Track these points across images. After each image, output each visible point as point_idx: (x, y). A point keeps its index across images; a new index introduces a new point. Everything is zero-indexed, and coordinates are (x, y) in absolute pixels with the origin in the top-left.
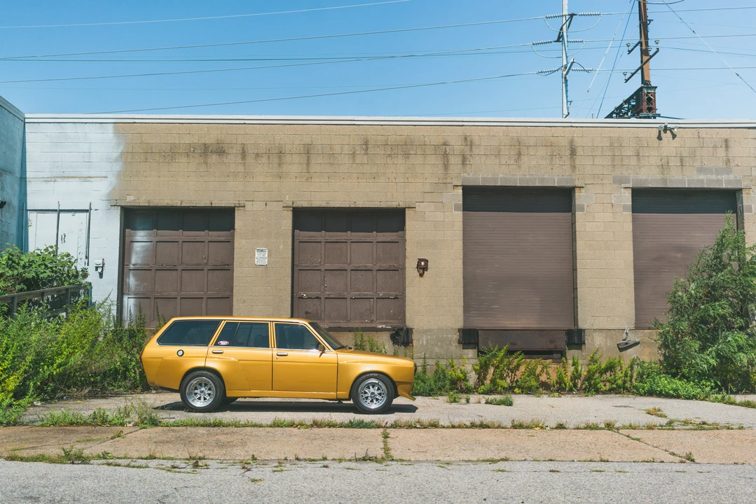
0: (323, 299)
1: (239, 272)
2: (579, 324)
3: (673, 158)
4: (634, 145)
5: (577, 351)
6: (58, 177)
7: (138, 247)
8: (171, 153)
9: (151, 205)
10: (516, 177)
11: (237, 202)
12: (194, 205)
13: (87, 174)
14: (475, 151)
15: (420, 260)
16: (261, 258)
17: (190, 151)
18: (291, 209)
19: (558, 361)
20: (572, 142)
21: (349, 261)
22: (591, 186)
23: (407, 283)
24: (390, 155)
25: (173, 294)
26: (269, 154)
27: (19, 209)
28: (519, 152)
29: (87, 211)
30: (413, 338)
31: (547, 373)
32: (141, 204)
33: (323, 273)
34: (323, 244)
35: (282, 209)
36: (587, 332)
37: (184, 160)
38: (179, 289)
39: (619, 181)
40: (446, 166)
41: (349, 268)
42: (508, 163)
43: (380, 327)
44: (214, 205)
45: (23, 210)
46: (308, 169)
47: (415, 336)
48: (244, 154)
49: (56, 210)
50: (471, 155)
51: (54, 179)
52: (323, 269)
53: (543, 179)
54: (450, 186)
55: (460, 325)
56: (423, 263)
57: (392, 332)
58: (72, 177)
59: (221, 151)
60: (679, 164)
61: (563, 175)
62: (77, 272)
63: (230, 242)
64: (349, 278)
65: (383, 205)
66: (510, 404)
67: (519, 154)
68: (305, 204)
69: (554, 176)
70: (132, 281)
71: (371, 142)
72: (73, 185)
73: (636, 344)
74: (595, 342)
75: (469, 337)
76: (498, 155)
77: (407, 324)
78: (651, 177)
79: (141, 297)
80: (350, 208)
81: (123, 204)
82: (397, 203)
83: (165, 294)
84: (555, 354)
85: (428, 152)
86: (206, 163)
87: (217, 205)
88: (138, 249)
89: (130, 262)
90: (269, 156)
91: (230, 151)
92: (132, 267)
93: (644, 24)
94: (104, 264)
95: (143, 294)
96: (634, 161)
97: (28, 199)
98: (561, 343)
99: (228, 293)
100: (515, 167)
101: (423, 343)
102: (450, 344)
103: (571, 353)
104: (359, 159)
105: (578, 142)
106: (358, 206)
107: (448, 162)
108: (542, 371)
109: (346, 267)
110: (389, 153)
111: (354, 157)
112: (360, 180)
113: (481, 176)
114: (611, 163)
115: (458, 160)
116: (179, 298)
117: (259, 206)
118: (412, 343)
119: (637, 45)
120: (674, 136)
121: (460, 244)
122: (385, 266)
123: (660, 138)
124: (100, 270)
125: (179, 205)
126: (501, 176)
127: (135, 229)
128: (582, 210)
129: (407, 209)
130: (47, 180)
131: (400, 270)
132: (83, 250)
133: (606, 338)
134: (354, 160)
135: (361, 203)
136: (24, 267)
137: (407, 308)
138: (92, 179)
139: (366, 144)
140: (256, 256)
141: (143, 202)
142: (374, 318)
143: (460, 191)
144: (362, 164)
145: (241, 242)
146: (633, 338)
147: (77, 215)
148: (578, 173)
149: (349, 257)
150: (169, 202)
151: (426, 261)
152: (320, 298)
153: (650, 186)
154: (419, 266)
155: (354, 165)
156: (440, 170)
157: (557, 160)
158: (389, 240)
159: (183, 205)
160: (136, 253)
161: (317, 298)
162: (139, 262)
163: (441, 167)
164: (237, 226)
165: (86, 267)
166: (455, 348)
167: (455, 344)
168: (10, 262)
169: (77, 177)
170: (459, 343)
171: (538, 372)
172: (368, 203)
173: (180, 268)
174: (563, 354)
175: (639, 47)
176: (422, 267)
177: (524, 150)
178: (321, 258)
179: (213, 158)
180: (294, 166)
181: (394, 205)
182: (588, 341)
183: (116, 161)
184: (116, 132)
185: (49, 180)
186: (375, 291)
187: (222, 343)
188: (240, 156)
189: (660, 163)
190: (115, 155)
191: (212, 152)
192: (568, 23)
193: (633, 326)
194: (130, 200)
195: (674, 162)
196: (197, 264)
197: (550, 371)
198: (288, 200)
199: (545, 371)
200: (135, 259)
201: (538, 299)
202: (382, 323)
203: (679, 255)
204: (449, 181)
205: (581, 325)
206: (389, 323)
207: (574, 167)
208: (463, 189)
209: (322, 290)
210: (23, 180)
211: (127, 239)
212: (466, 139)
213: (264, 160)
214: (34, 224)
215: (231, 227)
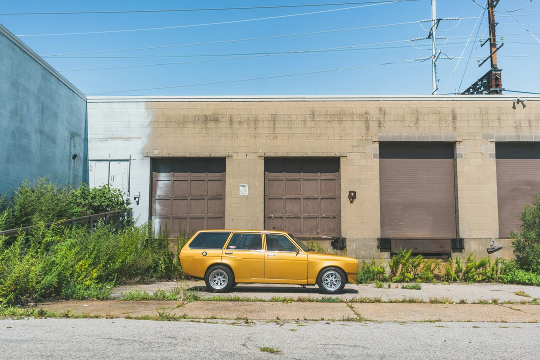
0: (285, 218)
1: (228, 200)
2: (460, 235)
3: (524, 121)
4: (497, 112)
5: (459, 253)
6: (109, 138)
7: (160, 184)
8: (183, 122)
9: (170, 156)
10: (415, 135)
11: (227, 154)
12: (199, 156)
13: (127, 136)
14: (387, 118)
15: (351, 192)
16: (244, 191)
17: (196, 120)
18: (263, 158)
19: (446, 260)
20: (453, 111)
21: (302, 193)
22: (467, 141)
23: (342, 207)
24: (329, 121)
25: (185, 215)
26: (248, 121)
27: (84, 160)
28: (418, 118)
29: (128, 160)
30: (347, 244)
31: (439, 269)
32: (164, 156)
33: (284, 201)
34: (284, 181)
35: (257, 158)
36: (465, 241)
37: (191, 125)
38: (189, 212)
39: (486, 137)
40: (367, 128)
41: (302, 198)
42: (410, 126)
43: (324, 237)
44: (212, 156)
45: (86, 160)
46: (274, 131)
47: (348, 244)
48: (231, 121)
49: (108, 160)
50: (384, 121)
51: (106, 139)
52: (284, 198)
53: (434, 136)
54: (370, 142)
55: (378, 236)
56: (352, 194)
57: (332, 241)
58: (118, 138)
59: (216, 120)
60: (528, 125)
61: (448, 134)
62: (123, 201)
63: (223, 180)
64: (302, 205)
65: (325, 155)
66: (420, 289)
67: (417, 120)
68: (273, 155)
69: (442, 134)
70: (157, 207)
71: (316, 113)
72: (119, 142)
73: (500, 248)
74: (471, 247)
75: (385, 244)
76: (403, 120)
77: (342, 235)
78: (509, 135)
79: (164, 217)
80: (303, 157)
81: (152, 156)
82: (335, 153)
83: (180, 216)
84: (444, 255)
85: (355, 118)
86: (206, 128)
87: (214, 156)
88: (161, 185)
89: (156, 194)
90: (248, 123)
91: (222, 120)
92: (157, 197)
93: (492, 26)
94: (139, 196)
95: (165, 215)
96: (496, 124)
97: (89, 152)
98: (448, 247)
99: (221, 215)
100: (414, 128)
101: (353, 248)
102: (372, 249)
103: (455, 255)
104: (308, 124)
105: (458, 111)
106: (308, 156)
107: (369, 125)
108: (435, 267)
109: (300, 196)
110: (329, 120)
111: (305, 122)
112: (309, 138)
113: (391, 135)
114: (480, 125)
115: (376, 124)
116: (189, 218)
117: (241, 156)
118: (346, 248)
119: (487, 41)
120: (524, 106)
121: (377, 181)
122: (327, 196)
123: (514, 107)
124: (137, 200)
125: (189, 156)
126: (405, 134)
127: (159, 172)
128: (461, 157)
129: (341, 158)
130: (102, 140)
131: (336, 198)
132: (126, 187)
133: (479, 245)
134: (305, 125)
135: (310, 153)
136: (92, 198)
137: (342, 224)
138: (130, 139)
139: (313, 114)
140: (240, 189)
141: (165, 154)
142: (319, 231)
143: (377, 145)
144: (310, 127)
145: (229, 181)
146: (497, 244)
147: (122, 163)
148: (458, 132)
149: (302, 191)
150: (182, 154)
151: (355, 193)
152: (283, 218)
153: (508, 140)
154: (350, 196)
155: (305, 128)
156: (364, 131)
157: (444, 124)
158: (329, 178)
159: (192, 156)
160: (160, 188)
161: (281, 218)
162: (162, 194)
163: (364, 128)
164: (227, 170)
165: (128, 198)
166: (375, 251)
167: (376, 248)
168: (84, 195)
169: (121, 138)
170: (378, 248)
171: (432, 268)
172: (315, 153)
173: (189, 198)
174: (449, 255)
175: (488, 43)
176: (352, 197)
177: (421, 116)
178: (283, 191)
179: (211, 125)
180: (265, 129)
181: (333, 155)
182: (466, 246)
183: (147, 127)
184: (147, 108)
185: (103, 140)
186: (320, 213)
187: (231, 247)
188: (229, 123)
189: (515, 125)
190: (147, 123)
191: (210, 120)
192: (436, 26)
193: (497, 237)
194: (157, 153)
195: (525, 124)
196: (201, 196)
197: (440, 267)
198: (261, 152)
199: (437, 267)
200: (160, 192)
201: (432, 218)
202: (325, 235)
203: (529, 188)
204: (370, 138)
205: (462, 236)
206: (331, 234)
207: (455, 128)
208: (379, 144)
209: (284, 212)
210: (86, 139)
211: (154, 179)
212: (381, 109)
213: (245, 125)
214: (93, 170)
215: (223, 170)
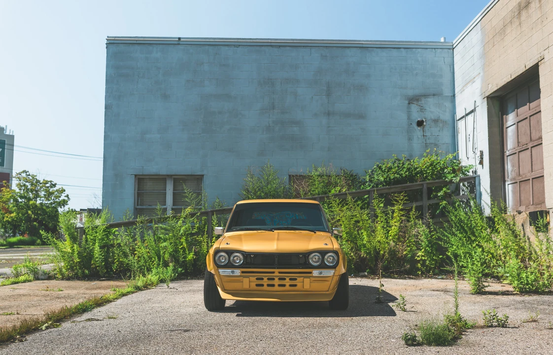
6: (464, 86)
8: (504, 28)
9: (498, 87)
11: (539, 56)
12: (516, 75)
13: (473, 77)
17: (512, 17)
25: (528, 176)
29: (474, 111)
32: (494, 90)
37: (509, 30)
49: (465, 115)
51: (463, 89)
58: (468, 83)
59: (527, 3)
70: (509, 167)
79: (514, 183)
81: (487, 95)
83: (525, 177)
86: (520, 24)
87: (528, 67)
88: (510, 134)
89: (507, 148)
92: (509, 153)
94: (482, 156)
95: (514, 179)
97: (456, 111)
124: (479, 162)
125: (510, 79)
127: (507, 114)
138: (475, 79)
141: (495, 87)
147: (470, 116)
150: (505, 79)
159: (513, 78)
160: (510, 139)
162: (512, 147)
169: (471, 81)
179: (524, 15)
191: (523, 9)
194: (490, 89)
200: (510, 144)
211: (505, 126)
214: (460, 132)
